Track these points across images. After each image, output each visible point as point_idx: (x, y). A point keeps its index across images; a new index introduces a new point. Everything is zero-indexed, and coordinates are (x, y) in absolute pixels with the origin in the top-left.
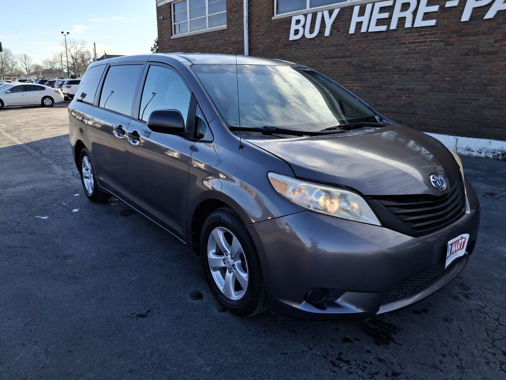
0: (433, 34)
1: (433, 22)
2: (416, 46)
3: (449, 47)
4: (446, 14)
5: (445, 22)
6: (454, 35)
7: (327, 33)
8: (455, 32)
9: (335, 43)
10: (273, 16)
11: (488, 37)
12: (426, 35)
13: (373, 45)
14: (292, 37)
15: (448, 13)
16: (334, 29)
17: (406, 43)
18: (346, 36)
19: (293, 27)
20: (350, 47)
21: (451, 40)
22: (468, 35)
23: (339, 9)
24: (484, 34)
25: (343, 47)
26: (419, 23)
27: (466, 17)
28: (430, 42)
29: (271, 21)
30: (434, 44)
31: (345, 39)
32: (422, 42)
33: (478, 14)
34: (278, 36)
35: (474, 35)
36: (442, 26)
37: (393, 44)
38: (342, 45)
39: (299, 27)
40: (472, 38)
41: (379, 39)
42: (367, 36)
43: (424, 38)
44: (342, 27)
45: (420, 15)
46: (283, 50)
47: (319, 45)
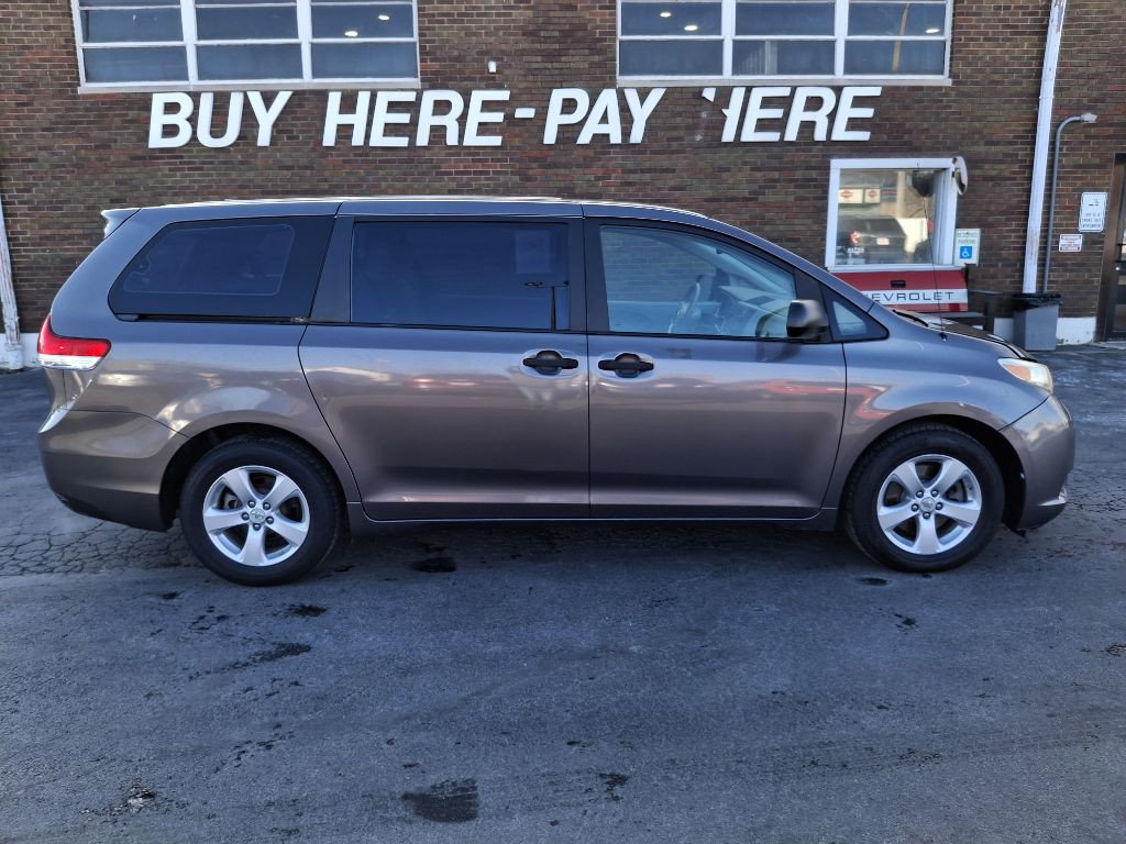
0: (499, 160)
1: (496, 141)
2: (472, 179)
3: (528, 184)
4: (517, 129)
5: (516, 142)
6: (535, 165)
7: (264, 138)
8: (536, 160)
9: (288, 161)
10: (79, 85)
11: (586, 171)
12: (487, 160)
13: (381, 172)
14: (156, 140)
15: (520, 128)
16: (279, 132)
17: (450, 173)
18: (314, 150)
19: (158, 119)
20: (327, 174)
21: (531, 172)
22: (555, 165)
23: (290, 93)
24: (578, 166)
25: (308, 173)
26: (472, 139)
27: (550, 137)
28: (495, 173)
29: (75, 97)
30: (502, 178)
31: (313, 155)
32: (481, 173)
33: (567, 135)
34: (106, 134)
35: (565, 166)
36: (512, 148)
37: (424, 174)
38: (306, 168)
39: (179, 119)
40: (562, 171)
41: (394, 161)
42: (367, 155)
43: (483, 166)
44: (301, 132)
45: (472, 127)
46: (128, 170)
47: (241, 163)
